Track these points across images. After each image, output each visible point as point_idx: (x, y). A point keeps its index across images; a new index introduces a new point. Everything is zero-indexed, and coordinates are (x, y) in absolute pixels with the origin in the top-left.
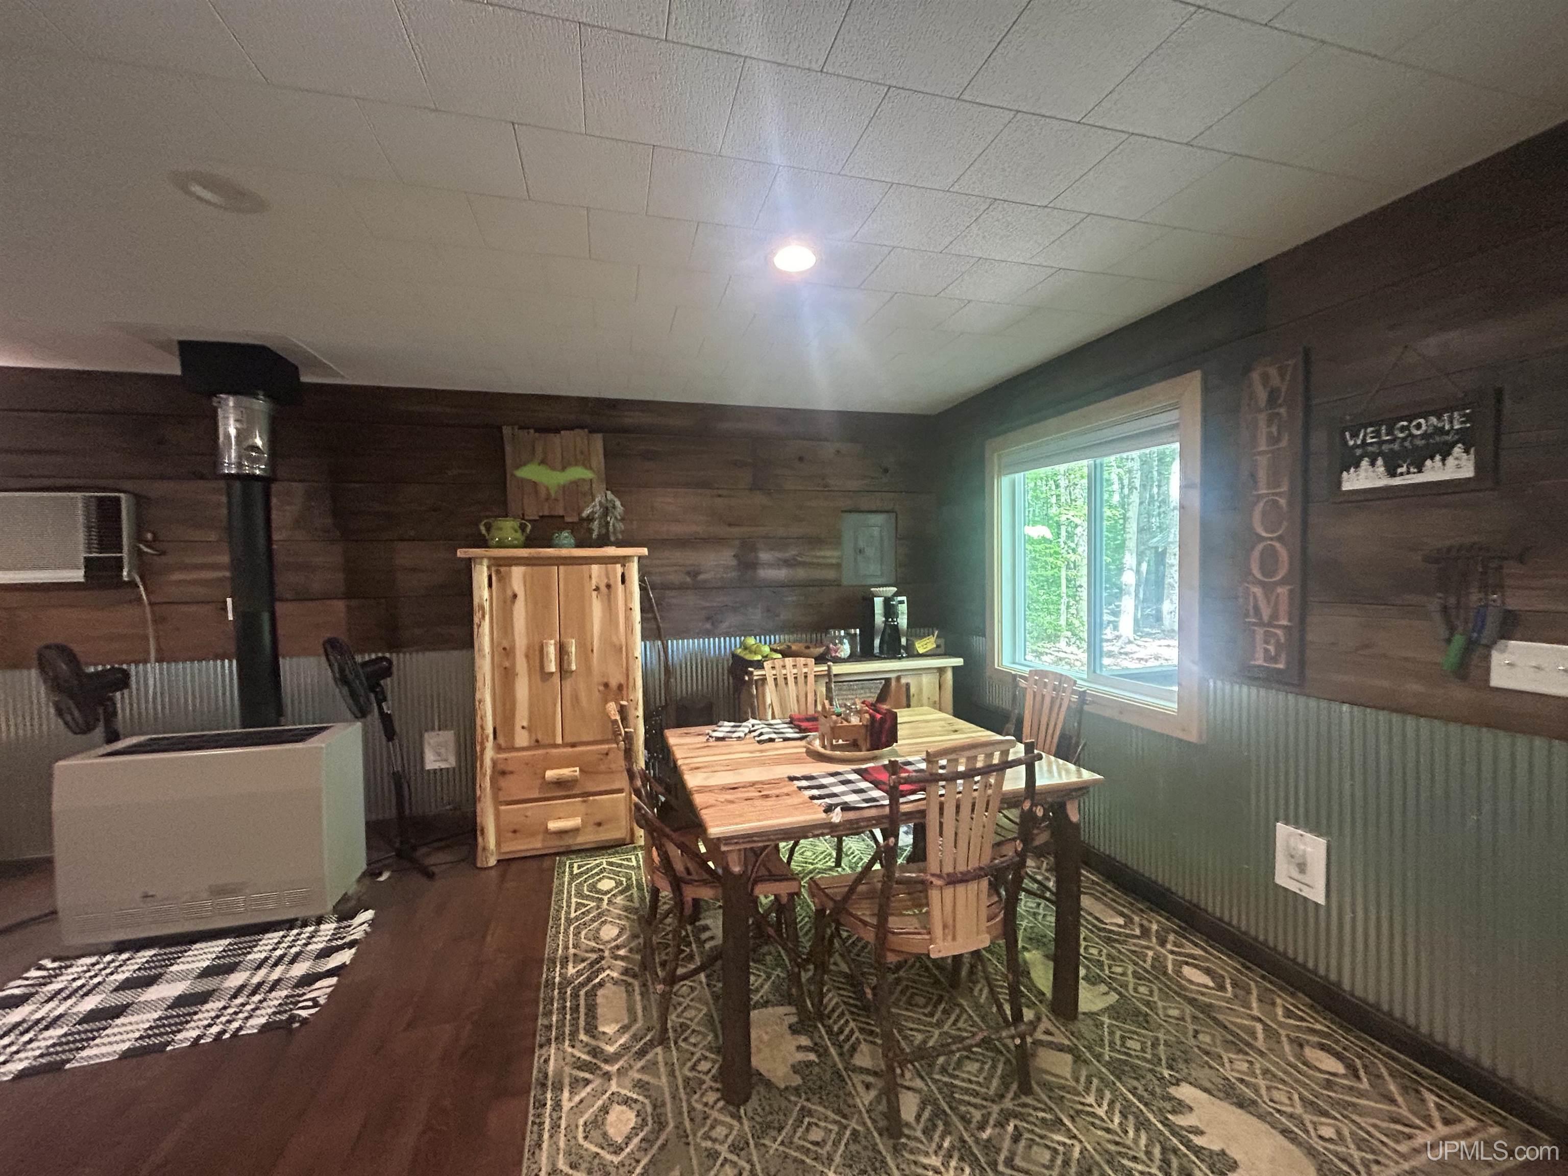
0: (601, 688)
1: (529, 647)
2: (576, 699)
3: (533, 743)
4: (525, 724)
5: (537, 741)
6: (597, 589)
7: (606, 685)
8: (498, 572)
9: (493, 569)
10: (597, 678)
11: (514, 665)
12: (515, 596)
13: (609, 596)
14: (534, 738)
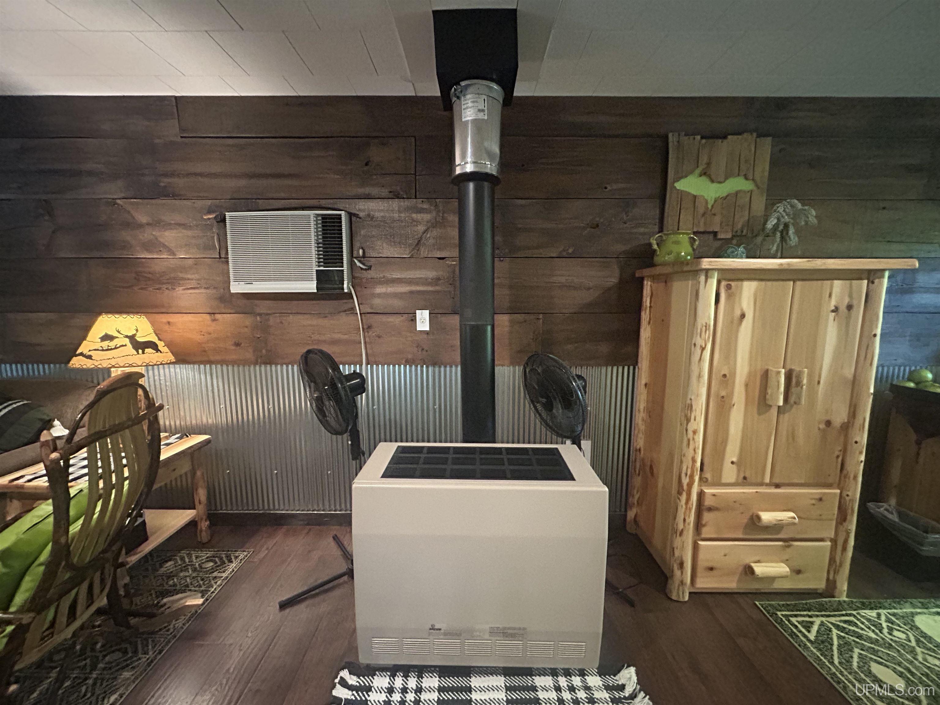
0: (822, 426)
1: (751, 375)
2: (793, 436)
3: (741, 479)
4: (734, 460)
5: (745, 478)
6: (836, 310)
7: (828, 423)
8: (729, 287)
9: (723, 283)
10: (820, 415)
11: (731, 394)
12: (743, 316)
13: (848, 318)
14: (742, 476)
